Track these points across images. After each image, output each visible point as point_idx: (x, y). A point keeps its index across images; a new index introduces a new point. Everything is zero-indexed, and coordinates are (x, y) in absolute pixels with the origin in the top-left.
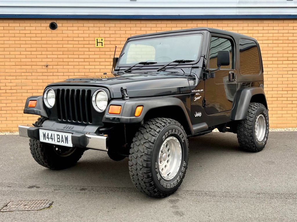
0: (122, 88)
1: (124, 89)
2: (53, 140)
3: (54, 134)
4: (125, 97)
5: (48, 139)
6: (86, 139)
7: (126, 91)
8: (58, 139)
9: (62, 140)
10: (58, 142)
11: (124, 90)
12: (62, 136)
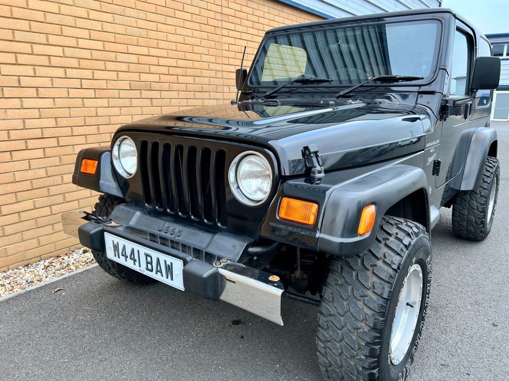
0: (306, 148)
1: (314, 152)
2: (137, 263)
3: (138, 251)
4: (317, 172)
5: (124, 258)
6: (222, 281)
7: (317, 156)
8: (147, 263)
9: (159, 268)
10: (147, 269)
11: (312, 155)
12: (158, 260)
